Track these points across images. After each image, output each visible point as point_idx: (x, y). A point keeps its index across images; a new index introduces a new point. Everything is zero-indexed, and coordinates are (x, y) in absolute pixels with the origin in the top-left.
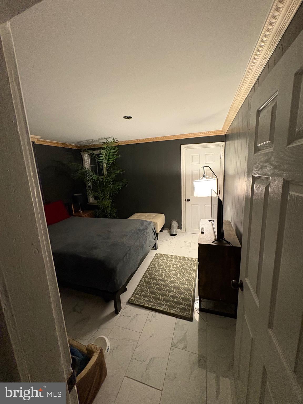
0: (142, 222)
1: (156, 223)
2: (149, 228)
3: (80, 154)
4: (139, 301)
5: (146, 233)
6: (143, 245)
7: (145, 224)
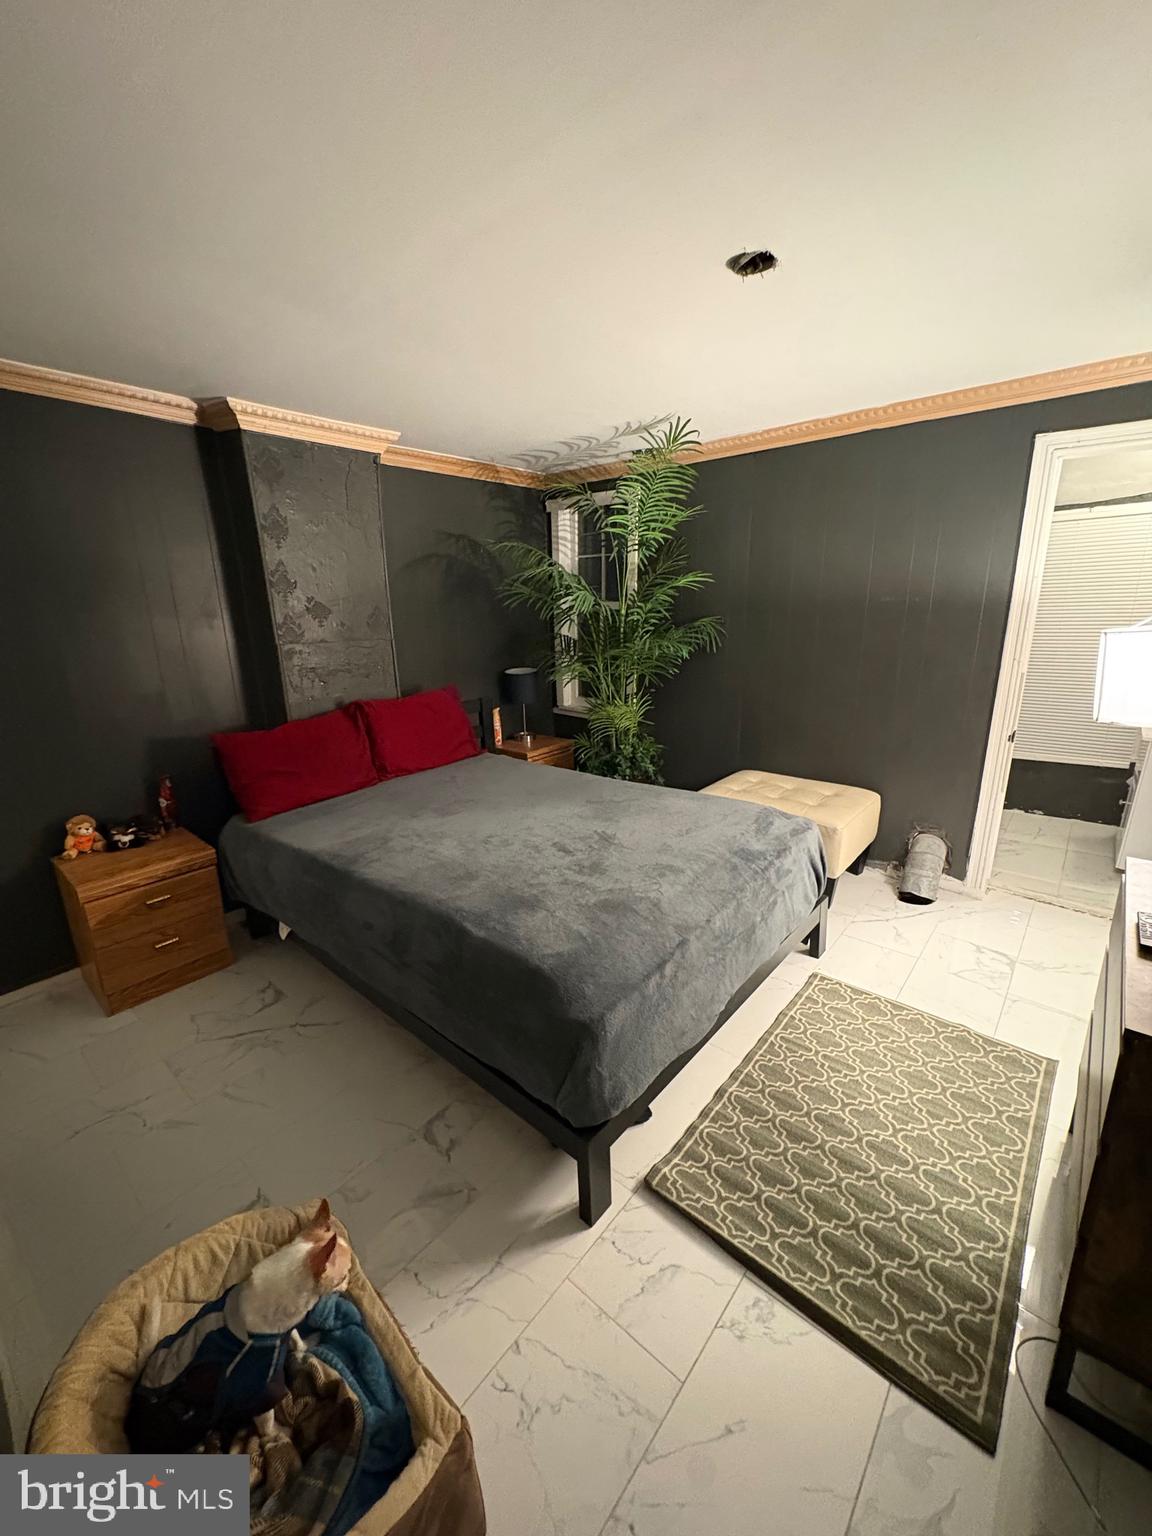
0: (764, 820)
1: (835, 830)
2: (794, 849)
3: (545, 507)
4: (698, 1200)
5: (777, 872)
6: (752, 929)
7: (779, 827)
